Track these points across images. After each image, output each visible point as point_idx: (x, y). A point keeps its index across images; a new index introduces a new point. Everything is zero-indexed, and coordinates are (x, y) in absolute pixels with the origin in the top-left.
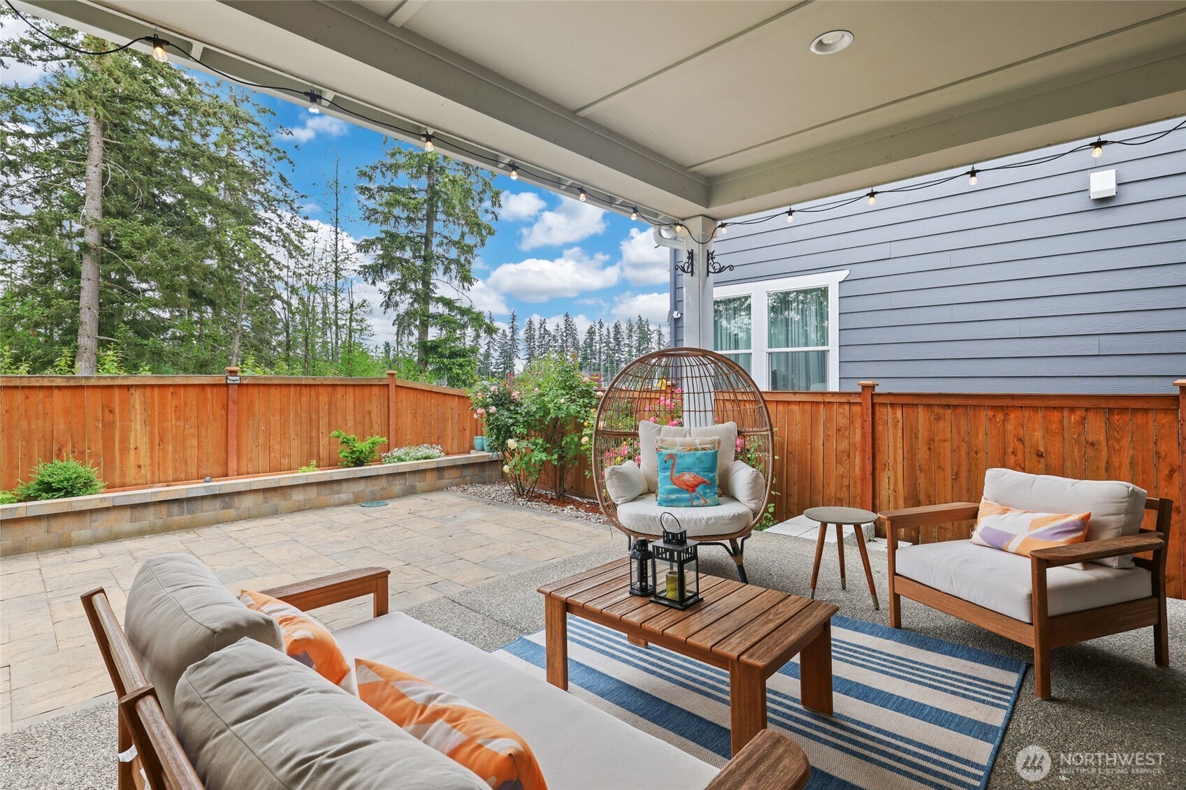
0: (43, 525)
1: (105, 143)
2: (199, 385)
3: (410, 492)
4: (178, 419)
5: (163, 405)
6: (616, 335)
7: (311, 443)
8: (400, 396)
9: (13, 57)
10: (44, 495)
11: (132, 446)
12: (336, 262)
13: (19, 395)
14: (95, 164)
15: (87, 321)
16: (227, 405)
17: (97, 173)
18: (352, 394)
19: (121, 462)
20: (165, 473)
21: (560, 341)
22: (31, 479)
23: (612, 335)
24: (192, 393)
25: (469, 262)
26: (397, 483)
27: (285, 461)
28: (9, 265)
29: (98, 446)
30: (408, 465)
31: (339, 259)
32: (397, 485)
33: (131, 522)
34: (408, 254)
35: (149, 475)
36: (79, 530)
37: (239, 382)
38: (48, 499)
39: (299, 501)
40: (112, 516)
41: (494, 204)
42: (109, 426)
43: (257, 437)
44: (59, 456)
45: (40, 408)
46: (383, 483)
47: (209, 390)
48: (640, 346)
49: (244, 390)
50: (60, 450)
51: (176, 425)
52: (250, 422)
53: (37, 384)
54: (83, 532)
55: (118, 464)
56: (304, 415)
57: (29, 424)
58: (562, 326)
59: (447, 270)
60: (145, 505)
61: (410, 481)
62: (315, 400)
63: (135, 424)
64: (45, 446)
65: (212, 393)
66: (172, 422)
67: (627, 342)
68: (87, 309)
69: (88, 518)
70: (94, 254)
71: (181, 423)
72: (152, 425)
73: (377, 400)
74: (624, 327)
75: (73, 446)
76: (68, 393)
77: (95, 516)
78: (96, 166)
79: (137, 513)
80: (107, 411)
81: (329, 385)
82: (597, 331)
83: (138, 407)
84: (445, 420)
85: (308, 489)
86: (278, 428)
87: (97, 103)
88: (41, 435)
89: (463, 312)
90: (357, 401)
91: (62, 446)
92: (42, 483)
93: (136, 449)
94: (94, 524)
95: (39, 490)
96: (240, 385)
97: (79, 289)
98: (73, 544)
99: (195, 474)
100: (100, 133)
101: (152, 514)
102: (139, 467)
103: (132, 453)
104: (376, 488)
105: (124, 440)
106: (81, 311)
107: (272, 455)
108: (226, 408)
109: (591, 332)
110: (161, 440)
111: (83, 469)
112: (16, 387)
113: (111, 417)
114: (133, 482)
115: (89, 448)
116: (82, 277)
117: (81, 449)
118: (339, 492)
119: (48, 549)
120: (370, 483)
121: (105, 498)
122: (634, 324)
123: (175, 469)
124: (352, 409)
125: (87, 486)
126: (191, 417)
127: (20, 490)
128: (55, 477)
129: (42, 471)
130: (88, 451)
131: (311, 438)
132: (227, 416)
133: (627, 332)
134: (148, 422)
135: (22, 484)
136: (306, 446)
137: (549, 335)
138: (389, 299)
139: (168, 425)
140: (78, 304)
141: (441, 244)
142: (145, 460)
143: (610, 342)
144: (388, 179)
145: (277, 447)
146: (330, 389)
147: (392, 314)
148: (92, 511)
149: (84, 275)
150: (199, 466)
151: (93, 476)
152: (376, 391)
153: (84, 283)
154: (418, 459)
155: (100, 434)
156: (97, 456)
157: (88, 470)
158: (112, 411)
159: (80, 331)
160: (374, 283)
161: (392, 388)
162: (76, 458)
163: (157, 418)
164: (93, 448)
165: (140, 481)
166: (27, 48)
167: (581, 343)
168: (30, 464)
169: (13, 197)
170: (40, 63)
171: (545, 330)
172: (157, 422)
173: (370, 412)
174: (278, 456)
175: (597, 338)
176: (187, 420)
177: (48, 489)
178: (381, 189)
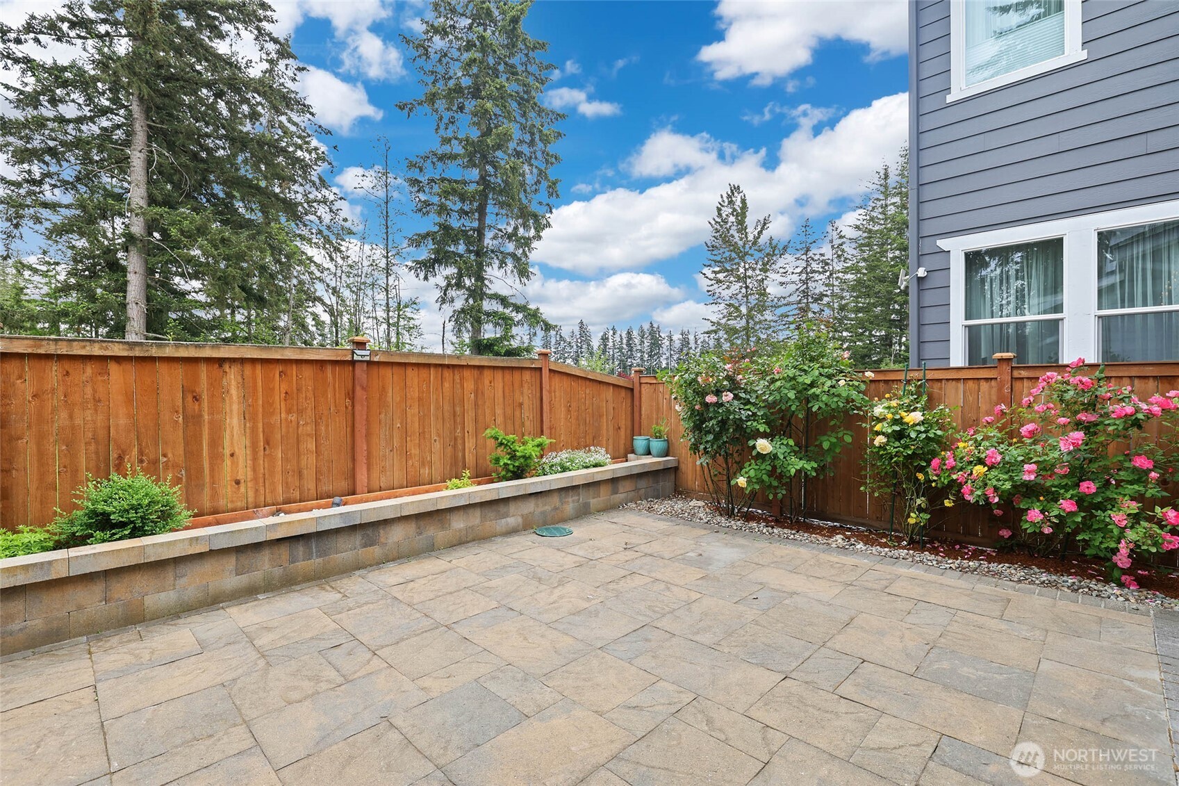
0: (98, 588)
1: (149, 127)
2: (317, 361)
3: (584, 513)
4: (289, 411)
5: (269, 391)
6: (628, 341)
7: (455, 447)
8: (553, 384)
9: (51, 34)
10: (98, 534)
11: (227, 452)
12: (387, 257)
13: (55, 368)
14: (139, 149)
15: (135, 317)
16: (354, 392)
17: (142, 159)
18: (501, 380)
19: (212, 476)
20: (273, 491)
21: (575, 347)
22: (76, 507)
23: (625, 341)
24: (308, 372)
25: (526, 256)
26: (570, 500)
27: (425, 472)
28: (53, 266)
29: (176, 452)
30: (578, 475)
31: (389, 255)
32: (570, 505)
33: (237, 574)
34: (461, 248)
35: (251, 494)
36: (158, 595)
37: (368, 358)
38: (104, 541)
39: (460, 530)
40: (208, 566)
41: (551, 195)
42: (193, 420)
43: (392, 437)
44: (120, 469)
45: (89, 390)
46: (555, 500)
47: (329, 369)
48: (651, 351)
49: (375, 370)
50: (120, 458)
51: (286, 419)
52: (382, 416)
53: (83, 352)
54: (163, 595)
55: (207, 479)
56: (447, 407)
57: (71, 417)
58: (577, 333)
59: (502, 264)
60: (257, 547)
61: (583, 497)
62: (458, 386)
63: (231, 418)
64: (97, 453)
65: (333, 373)
66: (281, 416)
67: (639, 347)
68: (134, 305)
69: (170, 574)
70: (140, 245)
71: (293, 417)
72: (254, 419)
73: (529, 389)
74: (635, 333)
75: (141, 452)
76: (131, 368)
77: (182, 569)
78: (140, 152)
79: (245, 559)
80: (190, 398)
81: (474, 367)
82: (610, 337)
83: (234, 392)
84: (601, 416)
85: (471, 511)
86: (417, 425)
87: (141, 80)
88: (90, 435)
89: (518, 308)
90: (506, 388)
91: (124, 452)
92: (94, 513)
93: (232, 455)
94: (183, 582)
95: (89, 526)
96: (369, 363)
97: (126, 283)
98: (148, 617)
99: (313, 492)
100: (143, 116)
101: (266, 559)
102: (238, 482)
103: (228, 461)
104: (548, 508)
105: (216, 442)
106: (128, 307)
107: (410, 462)
108: (351, 395)
109: (605, 339)
110: (267, 442)
111: (158, 490)
112: (48, 357)
113: (197, 407)
114: (230, 506)
115: (165, 455)
116: (129, 270)
117: (152, 456)
118: (506, 515)
119: (107, 629)
120: (540, 501)
121: (197, 539)
122: (645, 330)
123: (286, 485)
124: (501, 399)
125: (165, 518)
126: (306, 409)
127: (59, 526)
128: (115, 503)
129: (92, 495)
130: (163, 459)
131: (456, 439)
132: (353, 406)
133: (639, 338)
134: (248, 415)
135: (61, 515)
136: (449, 449)
137: (565, 342)
138: (445, 294)
139: (275, 419)
140: (125, 297)
141: (495, 238)
142: (244, 472)
143: (622, 348)
144: (439, 170)
145: (415, 451)
146: (476, 372)
147: (448, 310)
148: (177, 561)
149: (130, 269)
150: (317, 480)
151: (174, 500)
152: (527, 376)
153: (131, 277)
154: (587, 467)
155: (181, 433)
156: (176, 466)
157: (166, 491)
158: (196, 399)
159: (128, 328)
160: (426, 278)
161: (545, 373)
162: (146, 471)
163: (261, 410)
164: (170, 455)
165: (239, 504)
166: (65, 26)
167: (595, 348)
168: (75, 481)
169: (55, 186)
170: (79, 42)
171: (561, 337)
172: (260, 416)
173: (521, 405)
174: (417, 464)
175: (610, 344)
176: (300, 412)
177: (104, 524)
178: (432, 181)
